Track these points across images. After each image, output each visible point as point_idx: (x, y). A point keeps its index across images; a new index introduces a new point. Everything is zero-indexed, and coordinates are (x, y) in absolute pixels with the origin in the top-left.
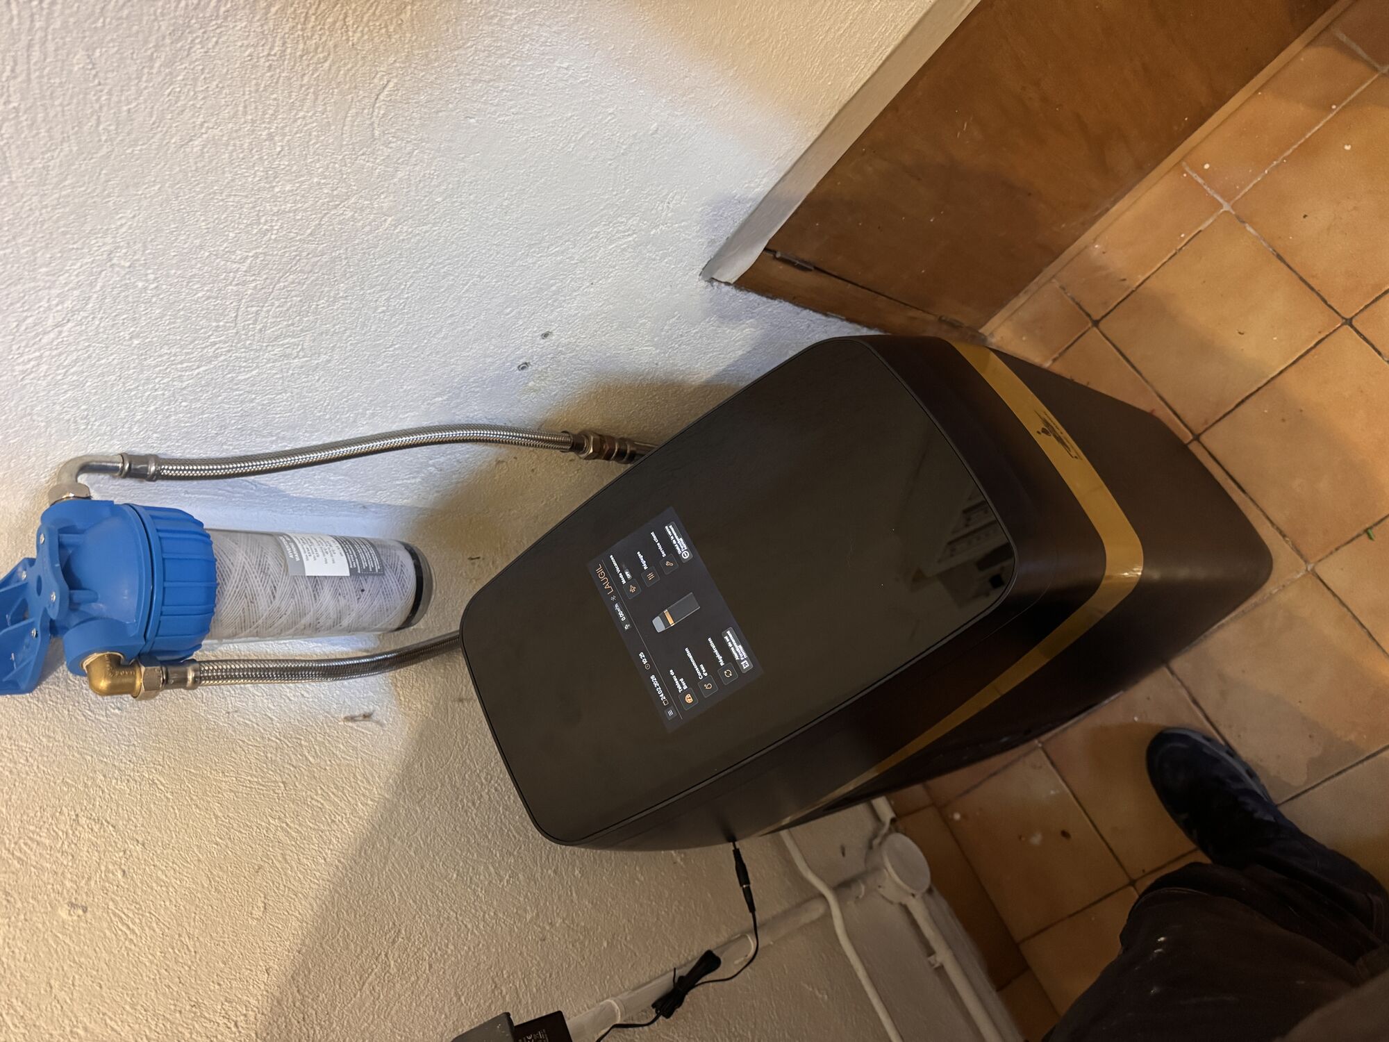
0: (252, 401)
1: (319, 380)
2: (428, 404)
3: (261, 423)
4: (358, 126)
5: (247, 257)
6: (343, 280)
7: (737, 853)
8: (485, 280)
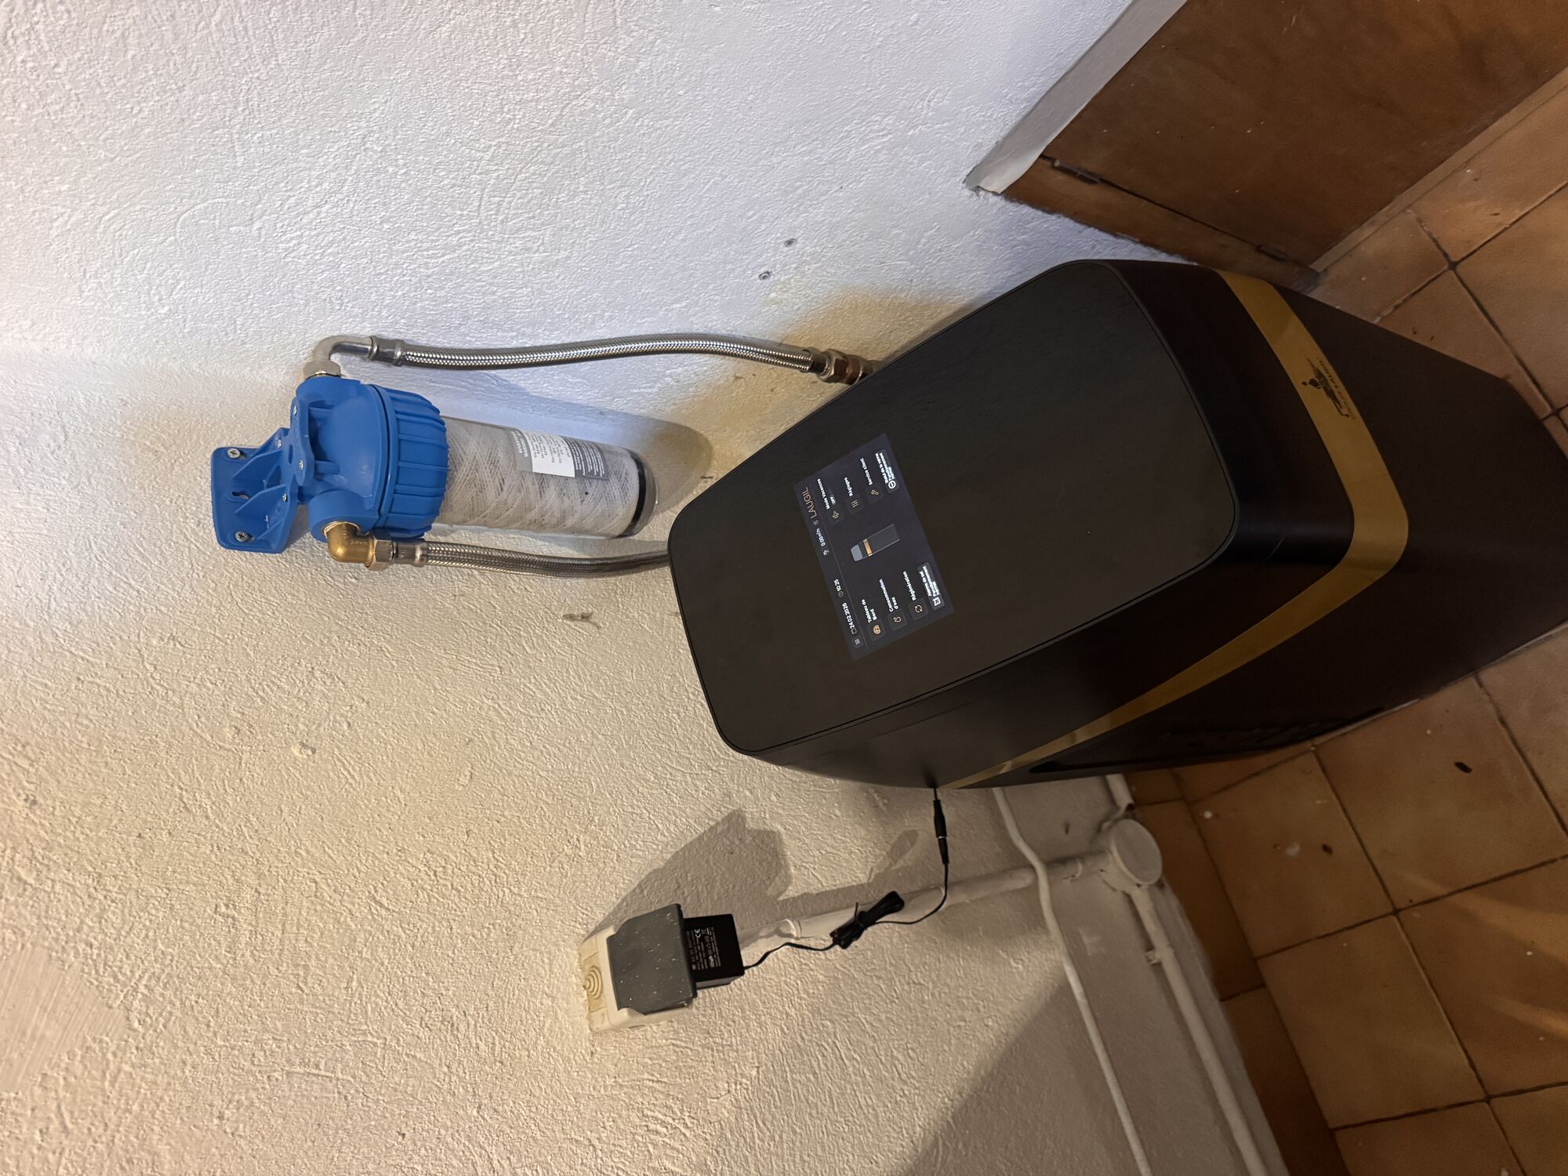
0: (494, 293)
1: (558, 276)
2: (666, 310)
3: (502, 316)
4: (600, 13)
5: (490, 146)
6: (583, 173)
7: (937, 804)
8: (727, 180)
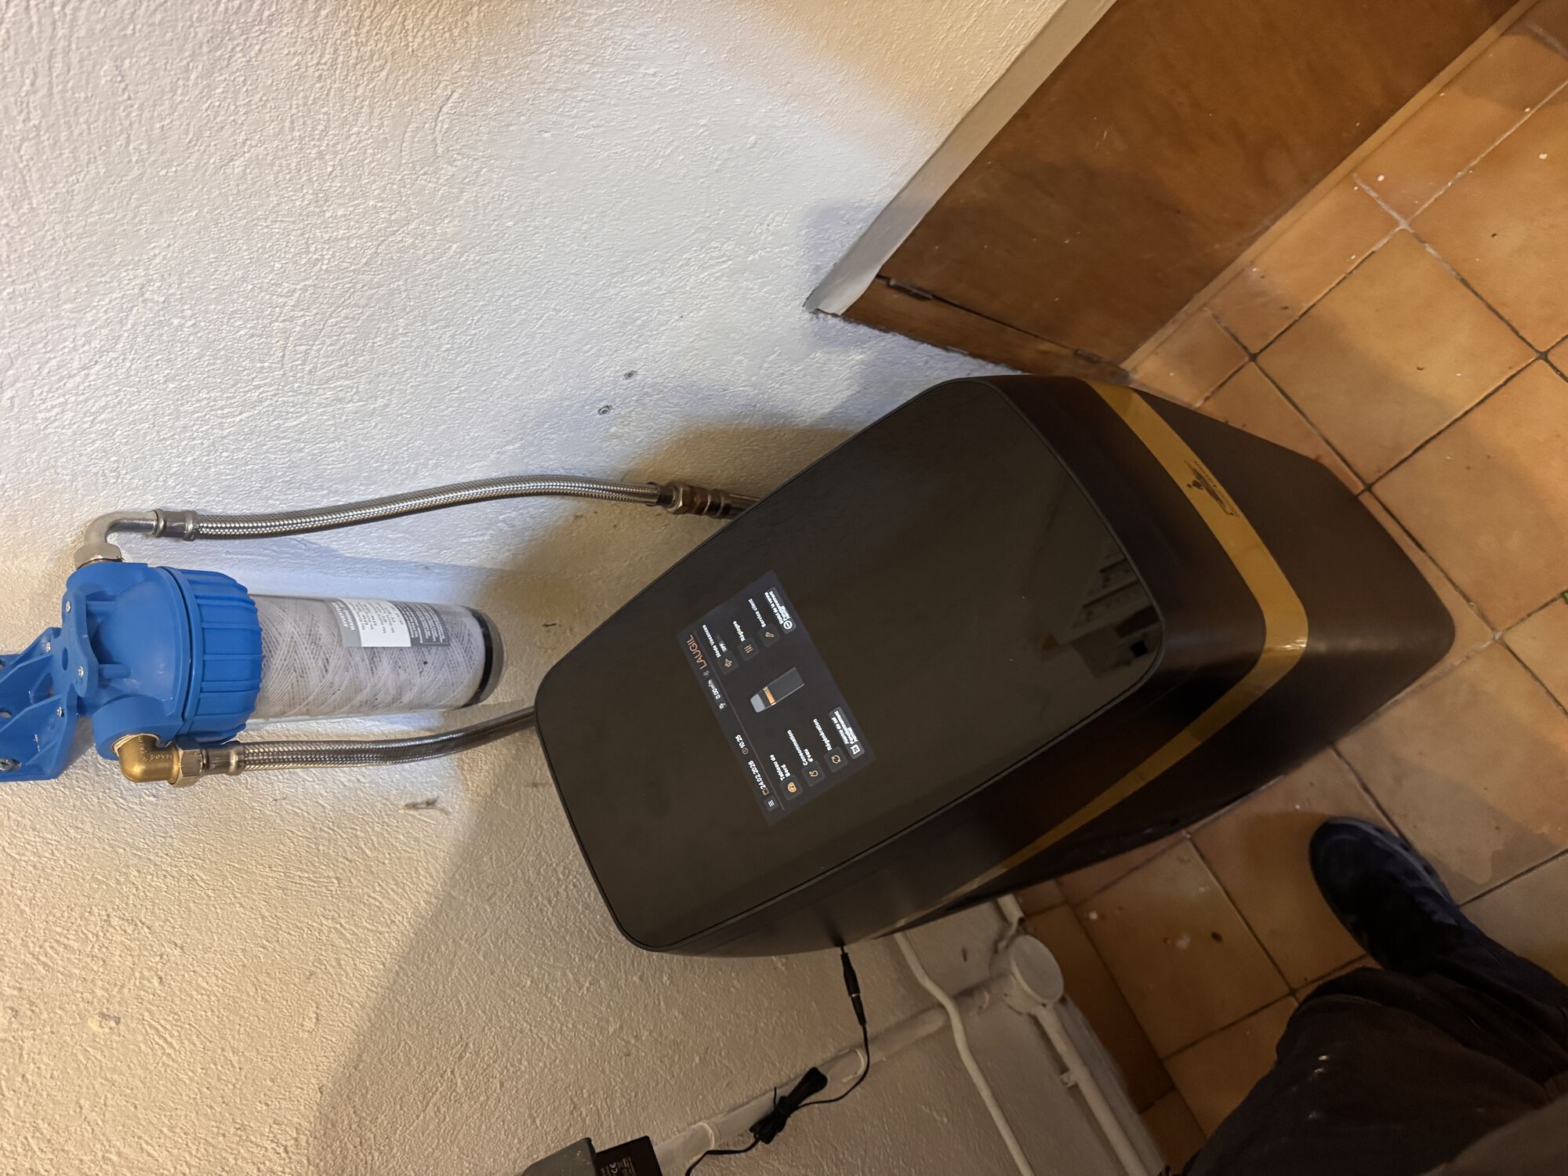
0: (300, 450)
1: (375, 426)
2: (498, 453)
3: (311, 475)
4: (419, 142)
5: (295, 290)
6: (402, 314)
7: (845, 958)
8: (561, 314)
